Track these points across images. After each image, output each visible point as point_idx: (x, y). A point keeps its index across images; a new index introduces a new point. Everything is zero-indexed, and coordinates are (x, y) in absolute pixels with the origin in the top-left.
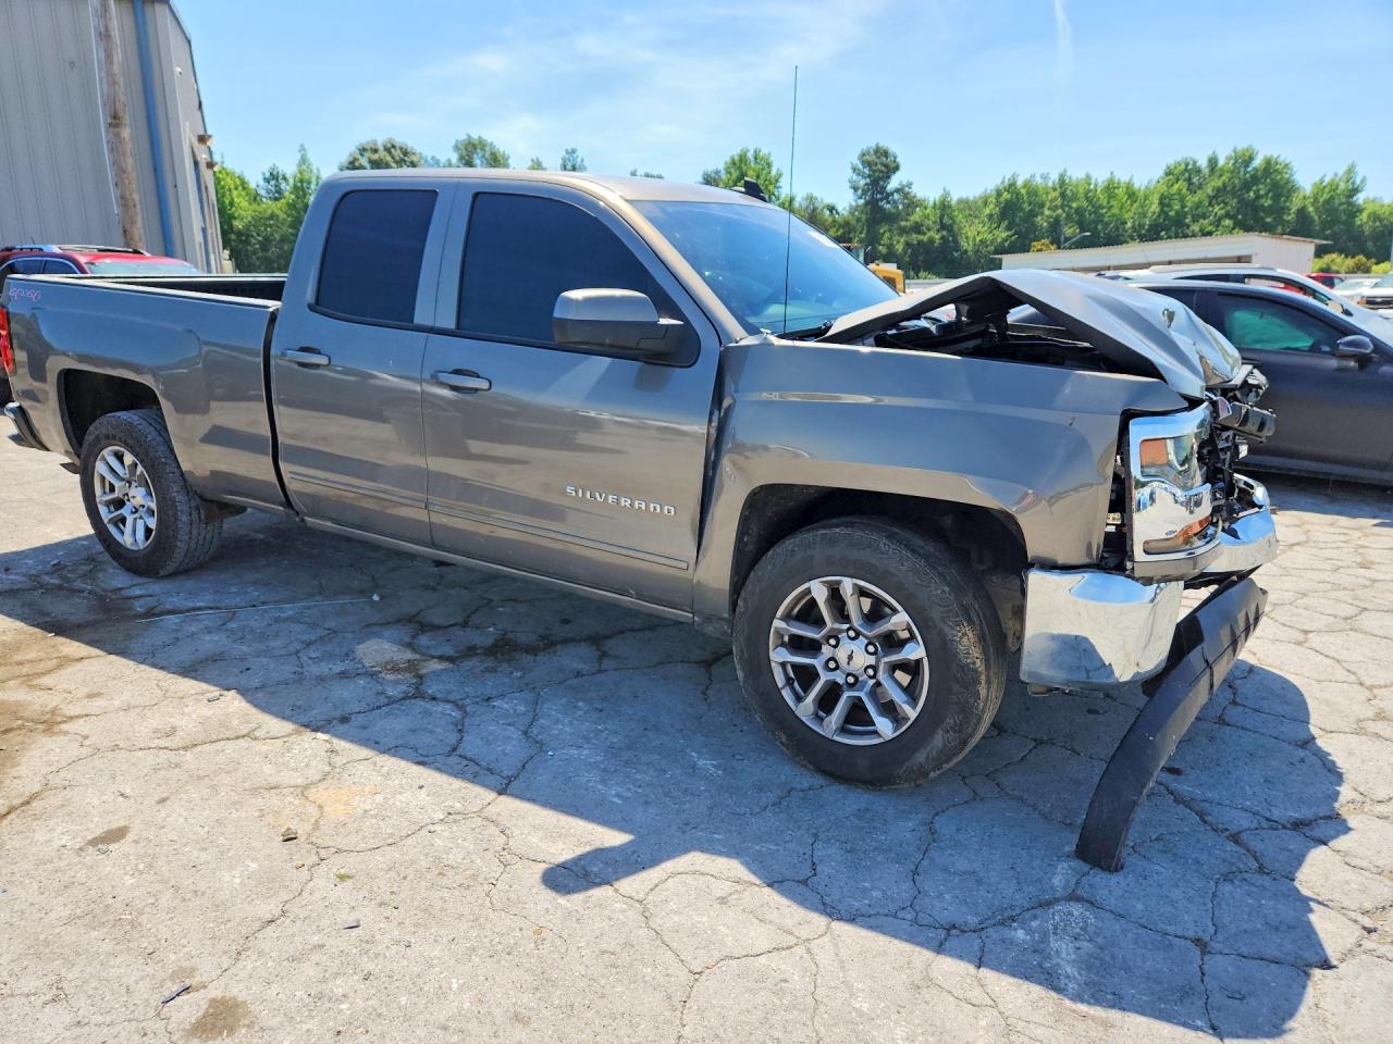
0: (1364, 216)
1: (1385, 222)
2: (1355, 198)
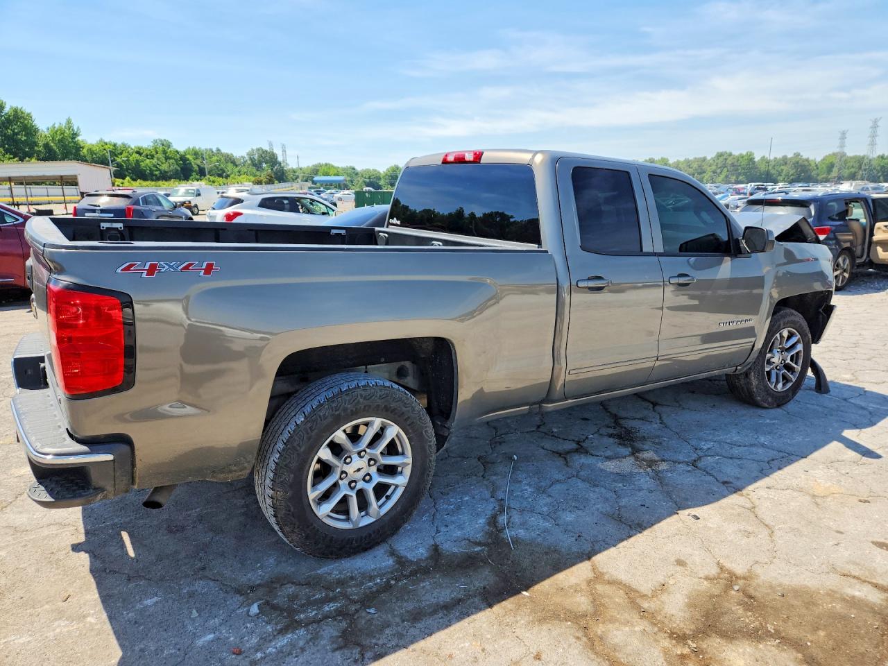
0: (85, 151)
1: (98, 155)
2: (76, 139)
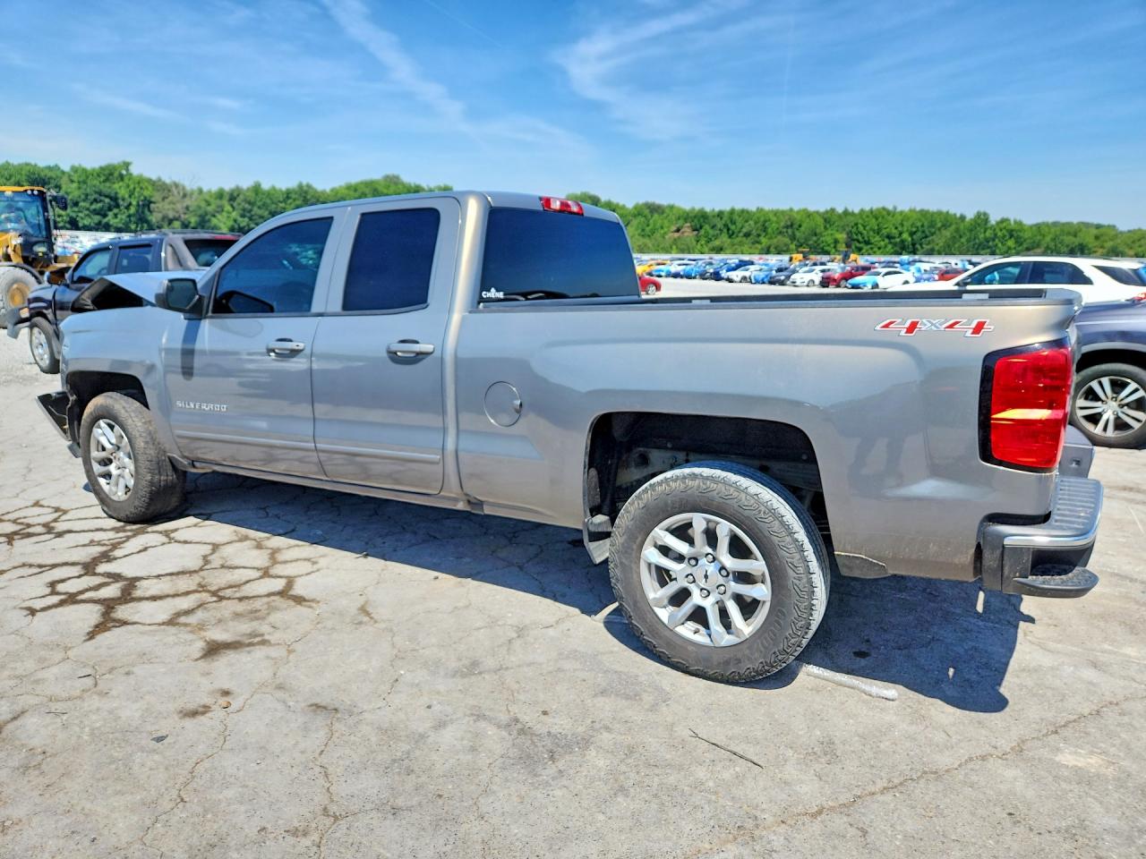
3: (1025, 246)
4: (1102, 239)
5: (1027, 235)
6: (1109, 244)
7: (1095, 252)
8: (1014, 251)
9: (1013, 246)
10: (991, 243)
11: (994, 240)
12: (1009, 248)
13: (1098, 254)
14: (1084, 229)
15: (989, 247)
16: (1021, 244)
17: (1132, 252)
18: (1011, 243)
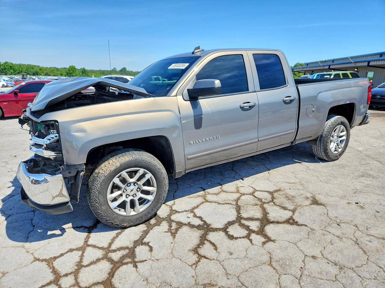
3: (17, 72)
4: (42, 70)
5: (17, 68)
6: (45, 72)
7: (41, 74)
8: (14, 74)
9: (13, 72)
10: (4, 71)
11: (5, 70)
12: (12, 73)
13: (42, 75)
14: (35, 67)
15: (4, 72)
16: (15, 71)
17: (52, 75)
18: (12, 71)
